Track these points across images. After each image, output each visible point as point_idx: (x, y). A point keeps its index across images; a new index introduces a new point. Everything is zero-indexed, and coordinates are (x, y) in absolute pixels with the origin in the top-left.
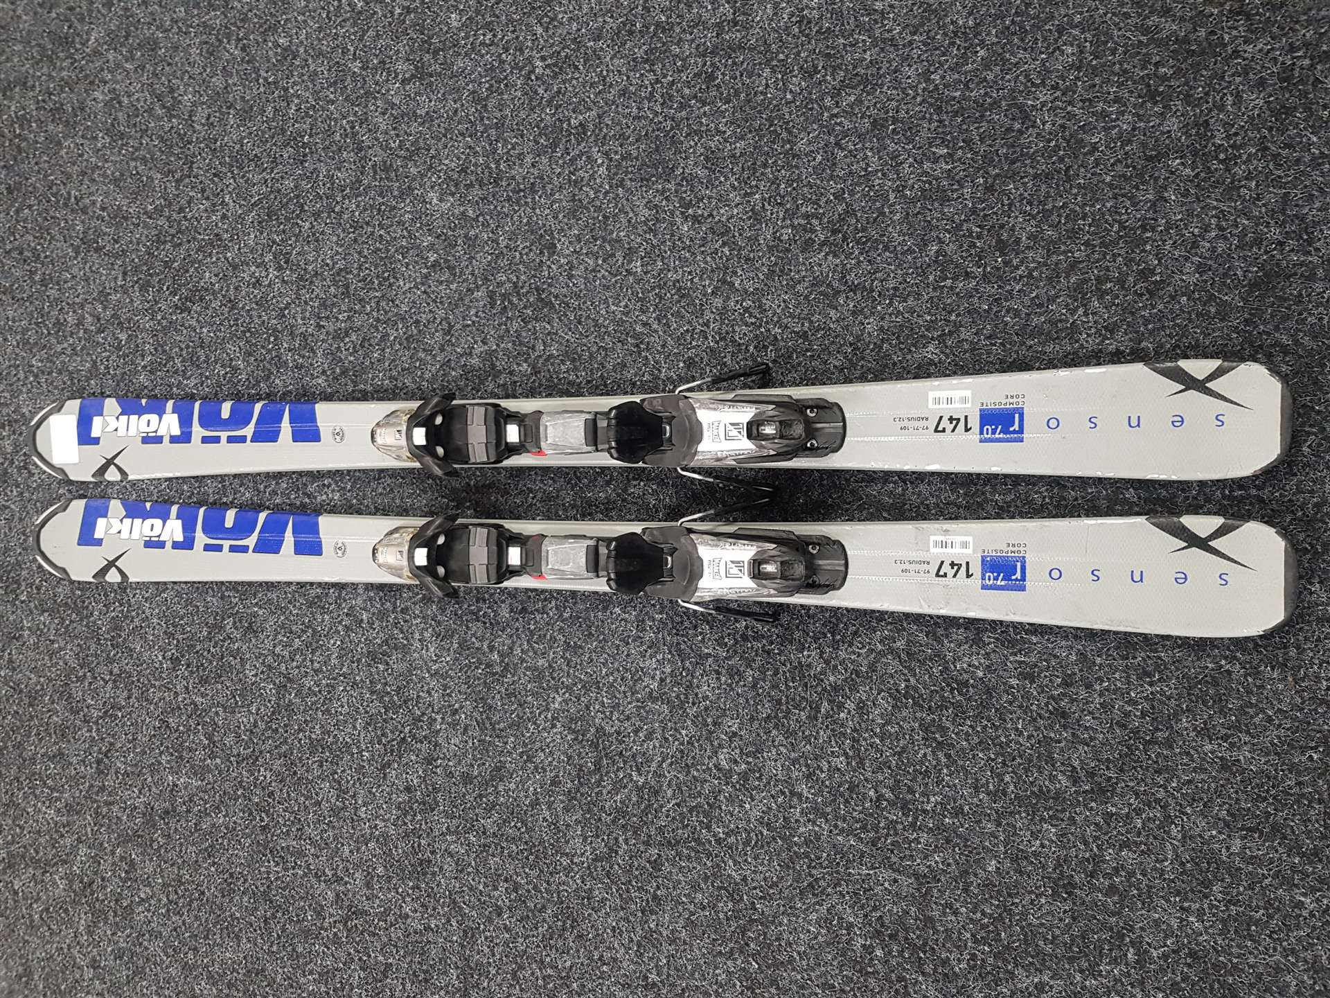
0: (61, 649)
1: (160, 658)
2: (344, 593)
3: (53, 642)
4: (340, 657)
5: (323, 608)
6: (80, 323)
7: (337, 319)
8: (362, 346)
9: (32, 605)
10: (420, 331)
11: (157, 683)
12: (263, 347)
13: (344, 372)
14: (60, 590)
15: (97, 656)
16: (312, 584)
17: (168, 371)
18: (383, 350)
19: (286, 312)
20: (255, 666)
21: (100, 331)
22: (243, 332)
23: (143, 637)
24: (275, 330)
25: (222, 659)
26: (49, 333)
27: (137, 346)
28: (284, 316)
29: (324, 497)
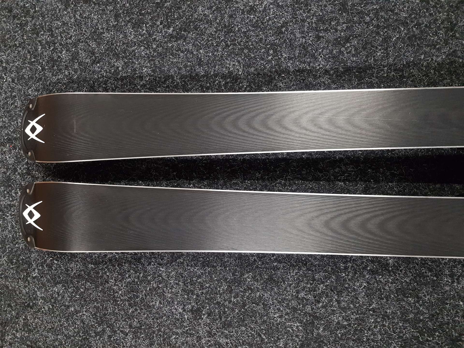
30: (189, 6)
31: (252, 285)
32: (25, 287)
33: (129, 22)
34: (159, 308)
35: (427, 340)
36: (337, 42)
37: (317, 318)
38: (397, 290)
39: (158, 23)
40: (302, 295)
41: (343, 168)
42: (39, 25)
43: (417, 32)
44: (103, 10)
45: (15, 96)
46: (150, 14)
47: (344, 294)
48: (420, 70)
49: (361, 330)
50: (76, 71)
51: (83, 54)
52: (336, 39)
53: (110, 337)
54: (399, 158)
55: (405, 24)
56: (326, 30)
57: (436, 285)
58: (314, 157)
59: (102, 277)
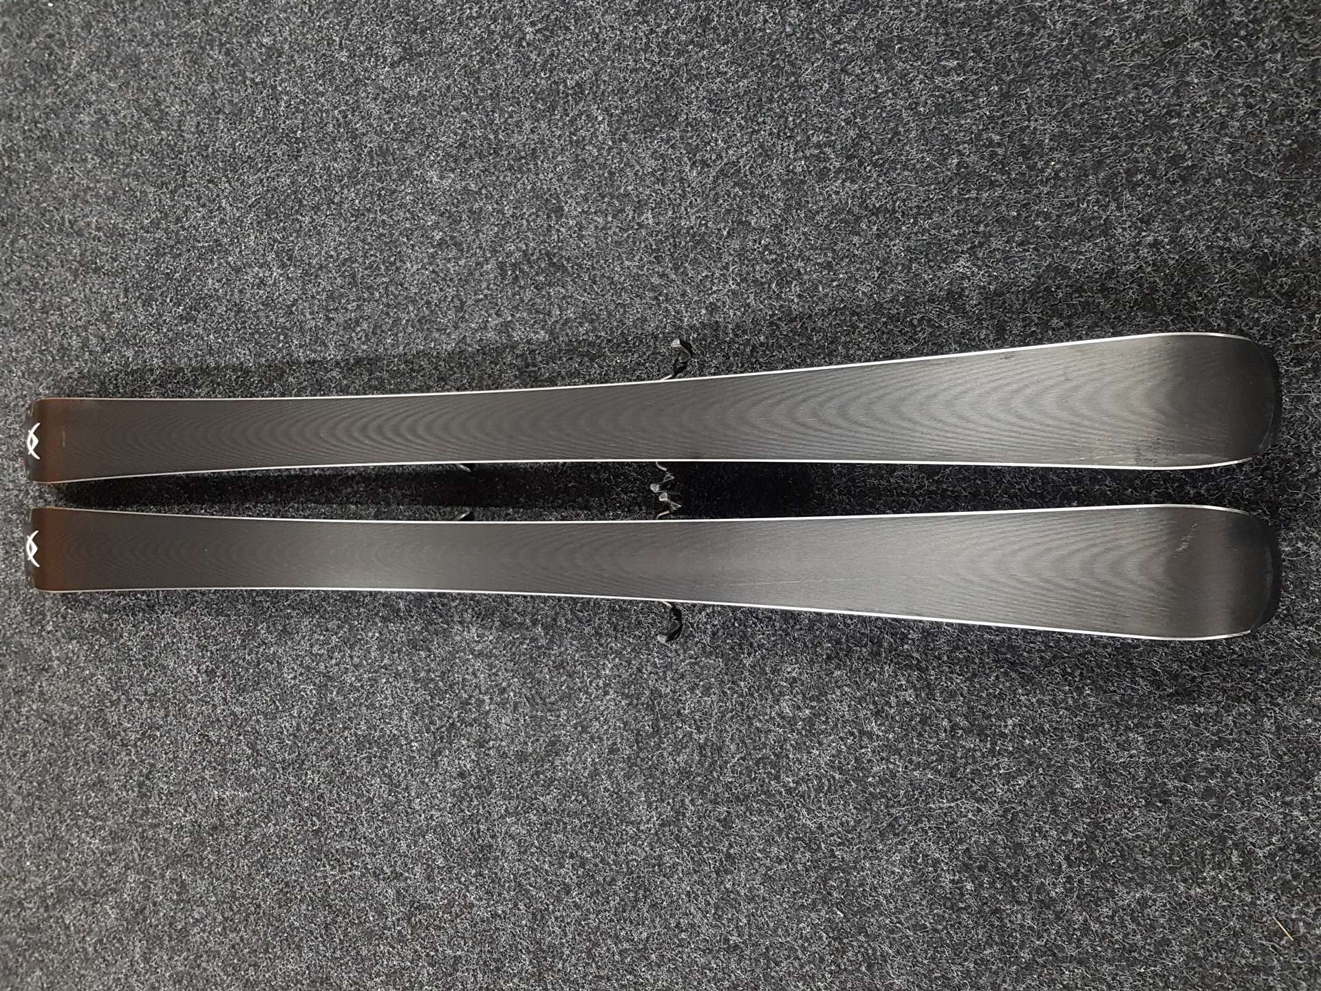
30: (198, 277)
31: (267, 638)
32: (40, 644)
33: (139, 298)
34: (175, 669)
35: (439, 705)
36: (349, 326)
37: (330, 678)
38: (409, 641)
39: (168, 300)
40: (315, 650)
41: (355, 487)
42: (50, 301)
43: (427, 312)
44: (113, 283)
45: (26, 396)
46: (160, 287)
47: (356, 648)
48: (431, 363)
49: (374, 693)
50: (86, 362)
51: (94, 341)
52: (346, 322)
53: (125, 707)
54: (410, 474)
55: (414, 302)
56: (336, 309)
57: (446, 634)
58: (327, 473)
59: (116, 629)
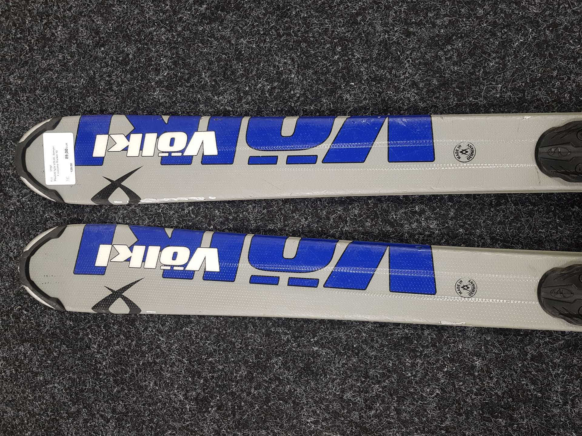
0: (46, 382)
1: (181, 397)
2: (446, 335)
3: (36, 374)
4: (439, 407)
5: (414, 351)
6: (73, 36)
7: (434, 25)
8: (471, 54)
9: (9, 334)
10: (558, 36)
11: (177, 425)
12: (326, 58)
13: (445, 84)
14: (45, 319)
15: (94, 391)
16: (397, 325)
17: (192, 86)
18: (503, 58)
19: (359, 18)
20: (314, 412)
21: (98, 45)
22: (298, 42)
23: (158, 374)
24: (342, 40)
25: (268, 400)
26: (32, 49)
27: (150, 60)
28: (356, 23)
29: (414, 226)
